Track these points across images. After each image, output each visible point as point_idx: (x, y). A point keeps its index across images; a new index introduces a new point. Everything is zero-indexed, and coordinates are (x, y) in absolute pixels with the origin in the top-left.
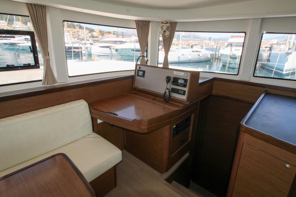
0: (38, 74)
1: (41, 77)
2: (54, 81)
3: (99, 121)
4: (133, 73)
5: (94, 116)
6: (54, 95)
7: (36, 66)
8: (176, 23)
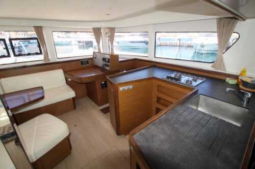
0: (41, 57)
1: (42, 59)
2: (49, 60)
3: (69, 80)
4: (92, 57)
5: (67, 77)
6: (47, 66)
7: (41, 53)
8: (114, 28)
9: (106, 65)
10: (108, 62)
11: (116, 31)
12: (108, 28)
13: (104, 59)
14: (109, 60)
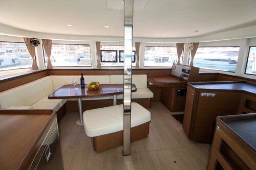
1: (135, 65)
2: (138, 67)
3: (150, 84)
4: (171, 68)
5: (149, 81)
8: (198, 43)
9: (185, 76)
10: (188, 73)
11: (199, 46)
12: (191, 43)
13: (184, 70)
14: (189, 71)
